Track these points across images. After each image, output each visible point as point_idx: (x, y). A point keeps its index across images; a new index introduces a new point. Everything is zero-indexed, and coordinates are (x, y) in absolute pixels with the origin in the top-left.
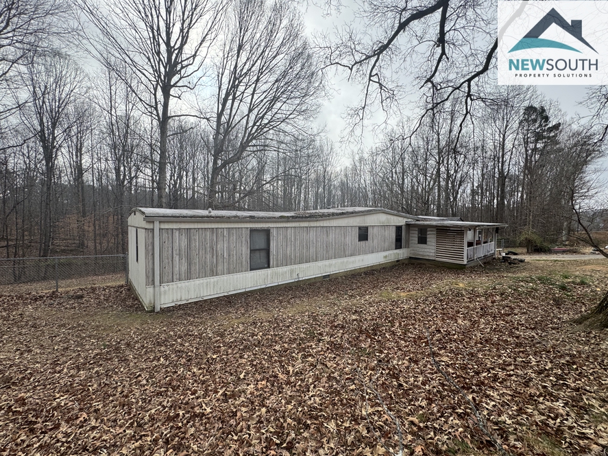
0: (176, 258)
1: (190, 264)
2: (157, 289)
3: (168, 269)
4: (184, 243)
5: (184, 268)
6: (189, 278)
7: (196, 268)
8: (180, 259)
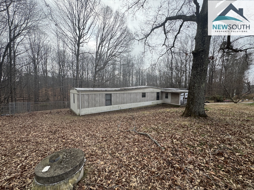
0: (85, 102)
1: (89, 104)
2: (80, 110)
3: (83, 105)
4: (87, 98)
5: (87, 104)
6: (88, 107)
7: (90, 105)
8: (86, 102)
